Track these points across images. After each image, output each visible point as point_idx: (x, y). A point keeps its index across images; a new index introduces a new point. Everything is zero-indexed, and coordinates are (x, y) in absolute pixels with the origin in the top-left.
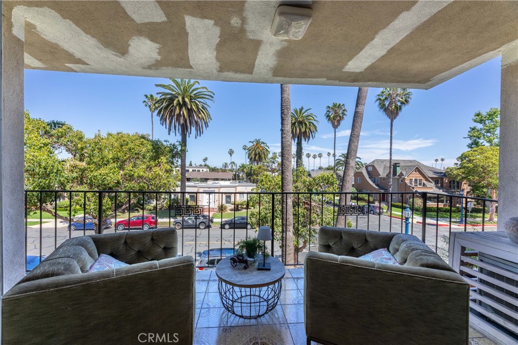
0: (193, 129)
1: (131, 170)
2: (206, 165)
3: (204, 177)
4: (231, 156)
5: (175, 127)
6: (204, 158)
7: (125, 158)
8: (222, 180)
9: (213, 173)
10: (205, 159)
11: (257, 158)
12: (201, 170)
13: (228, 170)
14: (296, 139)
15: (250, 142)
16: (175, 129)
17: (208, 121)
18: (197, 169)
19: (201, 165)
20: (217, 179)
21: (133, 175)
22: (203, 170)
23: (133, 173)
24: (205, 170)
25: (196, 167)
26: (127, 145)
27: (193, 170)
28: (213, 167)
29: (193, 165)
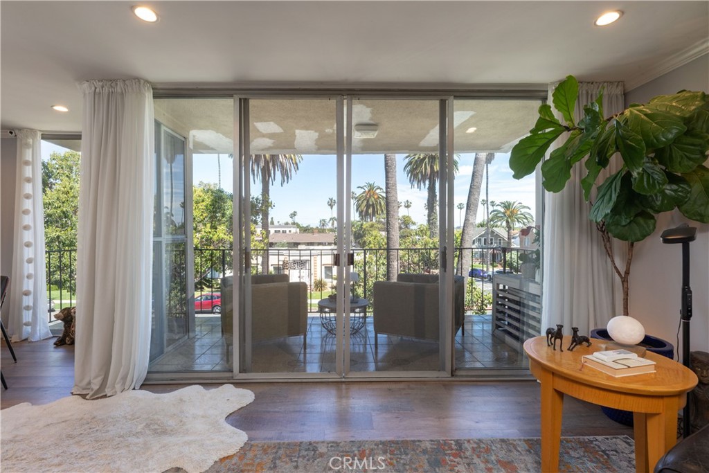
0: (278, 174)
1: (210, 232)
2: (294, 223)
3: (293, 241)
4: (332, 208)
5: (253, 170)
6: (292, 212)
7: (202, 217)
8: (319, 244)
9: (305, 234)
10: (294, 215)
11: (370, 211)
12: (287, 230)
13: (328, 230)
14: (427, 182)
15: (358, 187)
16: (254, 174)
17: (298, 161)
18: (281, 229)
19: (287, 224)
20: (312, 244)
21: (211, 238)
22: (290, 231)
23: (211, 235)
24: (293, 230)
25: (280, 226)
26: (203, 201)
27: (275, 231)
28: (305, 226)
29: (276, 223)
